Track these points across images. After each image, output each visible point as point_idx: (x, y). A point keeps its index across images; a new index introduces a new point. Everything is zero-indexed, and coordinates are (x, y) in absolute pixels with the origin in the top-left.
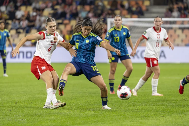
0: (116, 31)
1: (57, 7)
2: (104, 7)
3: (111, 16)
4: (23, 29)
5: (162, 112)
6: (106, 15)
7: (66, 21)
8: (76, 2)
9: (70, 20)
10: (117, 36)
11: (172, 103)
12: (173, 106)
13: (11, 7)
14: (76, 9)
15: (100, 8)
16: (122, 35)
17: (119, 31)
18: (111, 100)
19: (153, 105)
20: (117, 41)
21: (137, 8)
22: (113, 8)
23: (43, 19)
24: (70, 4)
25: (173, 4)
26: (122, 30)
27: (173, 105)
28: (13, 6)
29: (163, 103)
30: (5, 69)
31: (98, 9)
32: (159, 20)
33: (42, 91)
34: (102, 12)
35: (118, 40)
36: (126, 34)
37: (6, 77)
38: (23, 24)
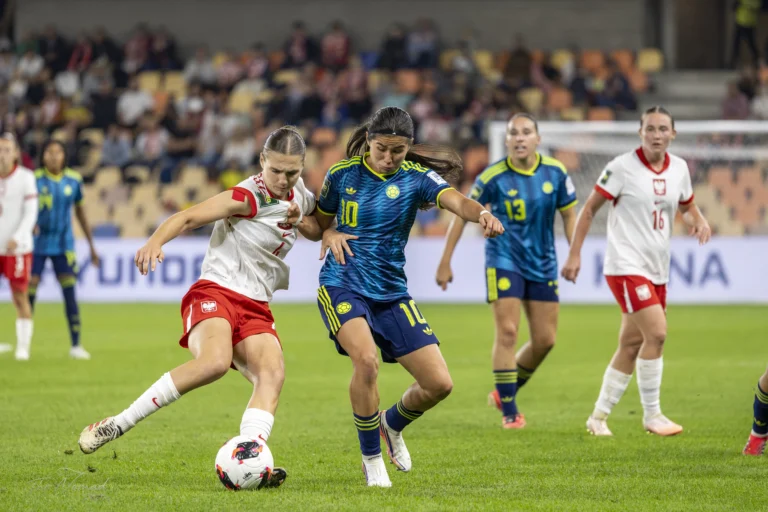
0: (512, 176)
1: (288, 77)
2: (475, 75)
3: (503, 114)
4: (151, 165)
5: (712, 503)
6: (486, 108)
7: (324, 135)
8: (364, 56)
9: (338, 128)
10: (518, 197)
11: (753, 466)
12: (757, 477)
13: (100, 79)
14: (364, 84)
15: (460, 80)
16: (538, 196)
17: (527, 177)
18: (508, 453)
19: (679, 475)
20: (517, 218)
21: (609, 83)
22: (514, 82)
23: (229, 124)
24: (340, 66)
25: (756, 67)
26: (539, 171)
27: (760, 473)
28: (108, 73)
29: (719, 465)
30: (76, 328)
31: (452, 86)
32: (663, 124)
33: (227, 416)
34: (471, 94)
35: (519, 214)
36: (554, 191)
37: (82, 361)
38: (147, 146)
